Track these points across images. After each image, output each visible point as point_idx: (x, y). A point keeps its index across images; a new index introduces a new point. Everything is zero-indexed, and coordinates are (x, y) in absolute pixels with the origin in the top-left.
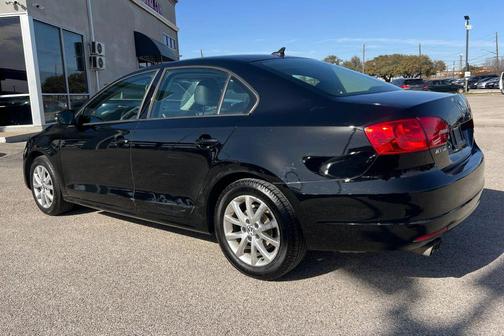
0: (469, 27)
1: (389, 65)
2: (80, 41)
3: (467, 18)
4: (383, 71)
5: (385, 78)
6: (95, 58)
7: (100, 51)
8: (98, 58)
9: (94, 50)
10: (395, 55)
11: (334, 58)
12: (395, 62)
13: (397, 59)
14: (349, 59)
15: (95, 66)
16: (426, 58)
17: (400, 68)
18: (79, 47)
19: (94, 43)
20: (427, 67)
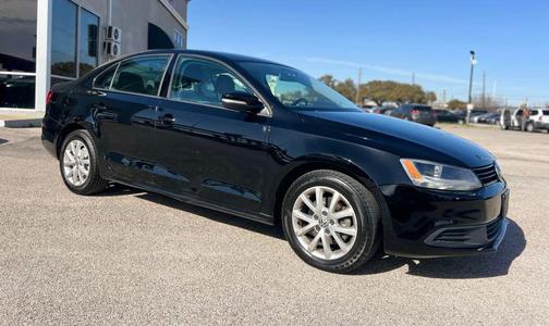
0: (474, 62)
1: (383, 90)
2: (96, 23)
3: (472, 53)
4: (377, 95)
5: (376, 102)
6: (109, 44)
7: (116, 37)
8: (113, 44)
9: (110, 36)
10: (389, 82)
11: (329, 77)
12: (388, 88)
13: (391, 86)
14: (343, 80)
15: (109, 52)
16: (419, 88)
17: (394, 95)
18: (93, 31)
19: (110, 28)
20: (419, 96)
